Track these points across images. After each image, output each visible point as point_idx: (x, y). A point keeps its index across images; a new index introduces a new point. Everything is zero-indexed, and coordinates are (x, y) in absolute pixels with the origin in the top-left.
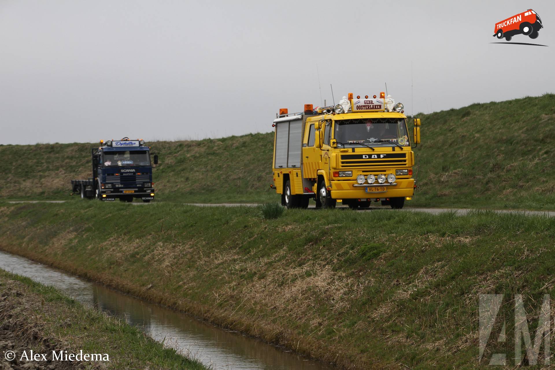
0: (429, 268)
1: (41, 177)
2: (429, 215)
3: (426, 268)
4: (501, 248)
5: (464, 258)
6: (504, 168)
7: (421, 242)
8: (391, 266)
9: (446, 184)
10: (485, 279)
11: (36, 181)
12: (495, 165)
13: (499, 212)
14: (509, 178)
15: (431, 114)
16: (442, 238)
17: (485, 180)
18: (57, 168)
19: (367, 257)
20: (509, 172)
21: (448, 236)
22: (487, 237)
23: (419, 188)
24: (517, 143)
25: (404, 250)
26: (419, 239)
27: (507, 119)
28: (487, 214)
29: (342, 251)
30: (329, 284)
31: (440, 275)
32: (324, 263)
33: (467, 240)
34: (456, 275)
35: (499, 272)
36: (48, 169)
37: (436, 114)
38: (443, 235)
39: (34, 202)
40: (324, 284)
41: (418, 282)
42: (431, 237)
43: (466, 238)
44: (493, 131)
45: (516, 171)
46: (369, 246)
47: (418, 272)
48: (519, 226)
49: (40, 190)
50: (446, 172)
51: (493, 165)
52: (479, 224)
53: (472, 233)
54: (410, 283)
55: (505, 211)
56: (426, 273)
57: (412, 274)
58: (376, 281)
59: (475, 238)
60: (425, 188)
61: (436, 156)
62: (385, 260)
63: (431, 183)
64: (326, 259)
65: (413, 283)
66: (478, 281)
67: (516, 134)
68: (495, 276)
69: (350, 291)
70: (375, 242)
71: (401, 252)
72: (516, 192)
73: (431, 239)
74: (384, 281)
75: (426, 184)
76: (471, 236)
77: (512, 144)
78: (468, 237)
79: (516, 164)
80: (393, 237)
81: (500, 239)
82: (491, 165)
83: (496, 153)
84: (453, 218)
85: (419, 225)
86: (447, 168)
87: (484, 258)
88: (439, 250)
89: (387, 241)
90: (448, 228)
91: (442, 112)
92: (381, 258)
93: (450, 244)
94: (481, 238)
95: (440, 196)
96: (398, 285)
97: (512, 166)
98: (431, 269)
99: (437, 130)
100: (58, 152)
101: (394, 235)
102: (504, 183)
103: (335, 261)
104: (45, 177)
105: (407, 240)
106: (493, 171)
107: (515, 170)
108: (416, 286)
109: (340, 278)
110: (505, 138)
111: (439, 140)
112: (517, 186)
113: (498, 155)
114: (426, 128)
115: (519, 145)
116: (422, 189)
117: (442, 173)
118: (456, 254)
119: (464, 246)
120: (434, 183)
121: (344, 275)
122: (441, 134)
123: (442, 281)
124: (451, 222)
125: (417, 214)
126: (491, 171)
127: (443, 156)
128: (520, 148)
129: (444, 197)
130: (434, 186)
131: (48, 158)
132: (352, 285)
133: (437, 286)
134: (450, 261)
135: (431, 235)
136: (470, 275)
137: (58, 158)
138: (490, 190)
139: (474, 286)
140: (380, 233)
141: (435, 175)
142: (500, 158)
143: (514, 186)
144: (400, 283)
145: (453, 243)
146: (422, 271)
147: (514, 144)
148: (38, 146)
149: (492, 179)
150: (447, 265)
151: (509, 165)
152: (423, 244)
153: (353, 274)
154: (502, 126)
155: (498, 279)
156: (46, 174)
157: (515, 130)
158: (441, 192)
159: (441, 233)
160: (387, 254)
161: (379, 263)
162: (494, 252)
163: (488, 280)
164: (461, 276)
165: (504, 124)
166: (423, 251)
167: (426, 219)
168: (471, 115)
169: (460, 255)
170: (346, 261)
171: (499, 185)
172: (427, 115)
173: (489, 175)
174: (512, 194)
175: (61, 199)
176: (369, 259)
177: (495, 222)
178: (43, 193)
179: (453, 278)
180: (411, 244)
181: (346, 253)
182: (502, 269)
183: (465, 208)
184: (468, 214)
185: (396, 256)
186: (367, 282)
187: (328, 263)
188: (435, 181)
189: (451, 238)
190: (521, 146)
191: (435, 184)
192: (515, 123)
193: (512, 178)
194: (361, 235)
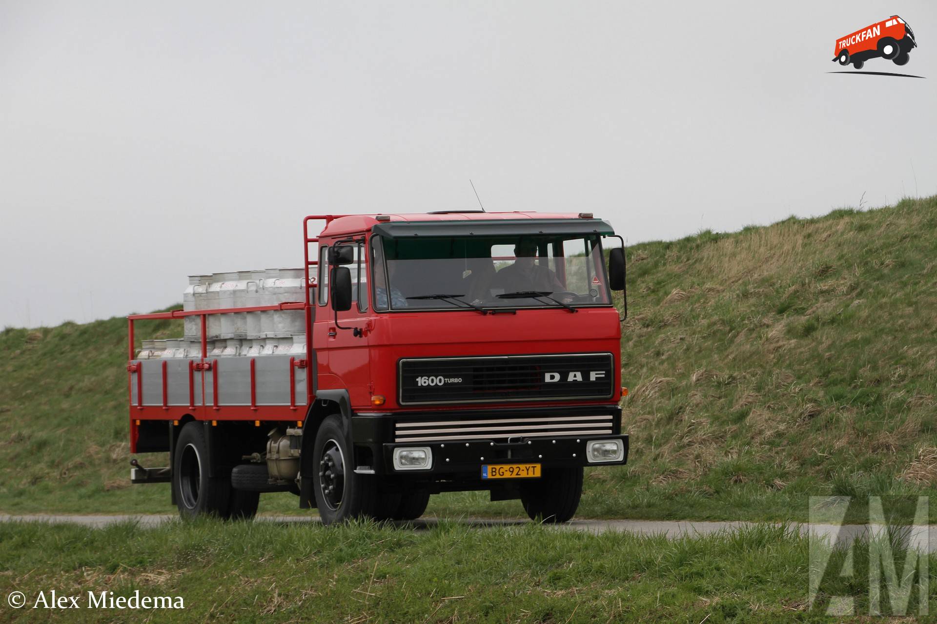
2: (84, 529)
9: (122, 464)
15: (90, 324)
23: (65, 474)
37: (100, 324)
48: (264, 546)
50: (122, 441)
52: (185, 545)
60: (78, 474)
61: (101, 408)
63: (92, 463)
75: (81, 466)
86: (123, 433)
90: (123, 556)
91: (114, 320)
95: (108, 490)
99: (103, 356)
111: (107, 377)
114: (81, 353)
116: (71, 477)
117: (114, 443)
120: (97, 462)
122: (111, 364)
125: (59, 528)
127: (115, 408)
129: (118, 492)
130: (98, 468)
141: (100, 448)
158: (111, 482)
159: (108, 565)
167: (77, 539)
168: (172, 327)
172: (83, 325)
177: (217, 540)
183: (159, 512)
184: (164, 525)
188: (100, 459)
191: (99, 465)
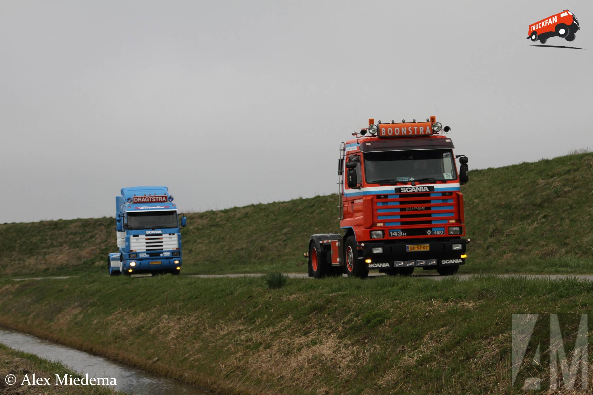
0: (434, 334)
1: (45, 254)
3: (431, 334)
4: (504, 312)
5: (468, 323)
6: (504, 233)
7: (425, 308)
8: (396, 332)
10: (489, 343)
11: (40, 257)
12: (495, 230)
13: (501, 276)
14: (509, 242)
16: (446, 304)
17: (486, 245)
18: (61, 245)
19: (372, 324)
20: (508, 236)
21: (452, 302)
22: (490, 301)
24: (516, 208)
25: (408, 316)
26: (423, 305)
27: (505, 185)
28: (489, 278)
29: (347, 319)
30: (334, 352)
31: (445, 341)
32: (329, 331)
33: (471, 305)
34: (461, 339)
35: (503, 336)
36: (52, 245)
38: (447, 300)
39: (39, 279)
40: (330, 352)
41: (423, 348)
42: (435, 303)
43: (470, 303)
44: (491, 197)
45: (516, 235)
46: (373, 313)
47: (423, 338)
49: (45, 267)
51: (493, 230)
53: (475, 298)
54: (416, 349)
55: (506, 276)
56: (431, 338)
57: (417, 340)
58: (381, 347)
59: (478, 303)
62: (390, 327)
64: (331, 327)
65: (419, 349)
66: (482, 345)
67: (514, 199)
68: (499, 340)
69: (357, 359)
70: (379, 309)
71: (405, 318)
72: (517, 256)
73: (435, 304)
74: (389, 347)
76: (474, 301)
77: (510, 209)
78: (472, 302)
79: (515, 228)
80: (397, 303)
81: (503, 304)
82: (491, 230)
83: (495, 218)
84: (455, 285)
85: (422, 291)
87: (488, 323)
88: (443, 316)
89: (391, 308)
92: (386, 325)
93: (454, 310)
94: (485, 303)
96: (403, 352)
97: (511, 230)
98: (436, 334)
100: (61, 229)
101: (398, 301)
102: (504, 248)
103: (340, 329)
104: (49, 253)
105: (411, 306)
106: (493, 236)
107: (514, 235)
108: (421, 352)
109: (346, 346)
110: (503, 203)
112: (517, 250)
113: (497, 220)
115: (517, 210)
118: (460, 319)
119: (468, 311)
121: (349, 342)
123: (447, 346)
124: (454, 287)
126: (491, 236)
128: (519, 213)
131: (52, 235)
132: (358, 352)
133: (443, 351)
134: (454, 326)
135: (435, 301)
136: (475, 339)
137: (61, 234)
138: (491, 255)
139: (479, 351)
140: (384, 300)
142: (500, 222)
143: (515, 251)
144: (405, 350)
145: (456, 308)
146: (427, 337)
147: (513, 209)
148: (41, 223)
149: (492, 244)
150: (451, 330)
151: (508, 229)
152: (427, 309)
153: (358, 341)
154: (500, 192)
155: (502, 343)
156: (50, 250)
157: (514, 195)
160: (391, 321)
161: (385, 329)
162: (497, 317)
163: (493, 344)
164: (466, 341)
165: (502, 190)
166: (427, 317)
169: (464, 320)
170: (351, 329)
171: (499, 250)
173: (490, 240)
174: (512, 258)
175: (65, 274)
176: (374, 326)
178: (47, 269)
179: (458, 343)
180: (415, 310)
181: (351, 321)
182: (506, 333)
185: (400, 323)
186: (372, 349)
187: (333, 332)
189: (454, 303)
190: (520, 211)
192: (513, 188)
193: (512, 243)
194: (365, 302)
